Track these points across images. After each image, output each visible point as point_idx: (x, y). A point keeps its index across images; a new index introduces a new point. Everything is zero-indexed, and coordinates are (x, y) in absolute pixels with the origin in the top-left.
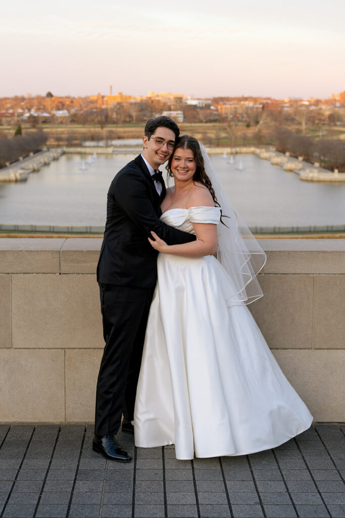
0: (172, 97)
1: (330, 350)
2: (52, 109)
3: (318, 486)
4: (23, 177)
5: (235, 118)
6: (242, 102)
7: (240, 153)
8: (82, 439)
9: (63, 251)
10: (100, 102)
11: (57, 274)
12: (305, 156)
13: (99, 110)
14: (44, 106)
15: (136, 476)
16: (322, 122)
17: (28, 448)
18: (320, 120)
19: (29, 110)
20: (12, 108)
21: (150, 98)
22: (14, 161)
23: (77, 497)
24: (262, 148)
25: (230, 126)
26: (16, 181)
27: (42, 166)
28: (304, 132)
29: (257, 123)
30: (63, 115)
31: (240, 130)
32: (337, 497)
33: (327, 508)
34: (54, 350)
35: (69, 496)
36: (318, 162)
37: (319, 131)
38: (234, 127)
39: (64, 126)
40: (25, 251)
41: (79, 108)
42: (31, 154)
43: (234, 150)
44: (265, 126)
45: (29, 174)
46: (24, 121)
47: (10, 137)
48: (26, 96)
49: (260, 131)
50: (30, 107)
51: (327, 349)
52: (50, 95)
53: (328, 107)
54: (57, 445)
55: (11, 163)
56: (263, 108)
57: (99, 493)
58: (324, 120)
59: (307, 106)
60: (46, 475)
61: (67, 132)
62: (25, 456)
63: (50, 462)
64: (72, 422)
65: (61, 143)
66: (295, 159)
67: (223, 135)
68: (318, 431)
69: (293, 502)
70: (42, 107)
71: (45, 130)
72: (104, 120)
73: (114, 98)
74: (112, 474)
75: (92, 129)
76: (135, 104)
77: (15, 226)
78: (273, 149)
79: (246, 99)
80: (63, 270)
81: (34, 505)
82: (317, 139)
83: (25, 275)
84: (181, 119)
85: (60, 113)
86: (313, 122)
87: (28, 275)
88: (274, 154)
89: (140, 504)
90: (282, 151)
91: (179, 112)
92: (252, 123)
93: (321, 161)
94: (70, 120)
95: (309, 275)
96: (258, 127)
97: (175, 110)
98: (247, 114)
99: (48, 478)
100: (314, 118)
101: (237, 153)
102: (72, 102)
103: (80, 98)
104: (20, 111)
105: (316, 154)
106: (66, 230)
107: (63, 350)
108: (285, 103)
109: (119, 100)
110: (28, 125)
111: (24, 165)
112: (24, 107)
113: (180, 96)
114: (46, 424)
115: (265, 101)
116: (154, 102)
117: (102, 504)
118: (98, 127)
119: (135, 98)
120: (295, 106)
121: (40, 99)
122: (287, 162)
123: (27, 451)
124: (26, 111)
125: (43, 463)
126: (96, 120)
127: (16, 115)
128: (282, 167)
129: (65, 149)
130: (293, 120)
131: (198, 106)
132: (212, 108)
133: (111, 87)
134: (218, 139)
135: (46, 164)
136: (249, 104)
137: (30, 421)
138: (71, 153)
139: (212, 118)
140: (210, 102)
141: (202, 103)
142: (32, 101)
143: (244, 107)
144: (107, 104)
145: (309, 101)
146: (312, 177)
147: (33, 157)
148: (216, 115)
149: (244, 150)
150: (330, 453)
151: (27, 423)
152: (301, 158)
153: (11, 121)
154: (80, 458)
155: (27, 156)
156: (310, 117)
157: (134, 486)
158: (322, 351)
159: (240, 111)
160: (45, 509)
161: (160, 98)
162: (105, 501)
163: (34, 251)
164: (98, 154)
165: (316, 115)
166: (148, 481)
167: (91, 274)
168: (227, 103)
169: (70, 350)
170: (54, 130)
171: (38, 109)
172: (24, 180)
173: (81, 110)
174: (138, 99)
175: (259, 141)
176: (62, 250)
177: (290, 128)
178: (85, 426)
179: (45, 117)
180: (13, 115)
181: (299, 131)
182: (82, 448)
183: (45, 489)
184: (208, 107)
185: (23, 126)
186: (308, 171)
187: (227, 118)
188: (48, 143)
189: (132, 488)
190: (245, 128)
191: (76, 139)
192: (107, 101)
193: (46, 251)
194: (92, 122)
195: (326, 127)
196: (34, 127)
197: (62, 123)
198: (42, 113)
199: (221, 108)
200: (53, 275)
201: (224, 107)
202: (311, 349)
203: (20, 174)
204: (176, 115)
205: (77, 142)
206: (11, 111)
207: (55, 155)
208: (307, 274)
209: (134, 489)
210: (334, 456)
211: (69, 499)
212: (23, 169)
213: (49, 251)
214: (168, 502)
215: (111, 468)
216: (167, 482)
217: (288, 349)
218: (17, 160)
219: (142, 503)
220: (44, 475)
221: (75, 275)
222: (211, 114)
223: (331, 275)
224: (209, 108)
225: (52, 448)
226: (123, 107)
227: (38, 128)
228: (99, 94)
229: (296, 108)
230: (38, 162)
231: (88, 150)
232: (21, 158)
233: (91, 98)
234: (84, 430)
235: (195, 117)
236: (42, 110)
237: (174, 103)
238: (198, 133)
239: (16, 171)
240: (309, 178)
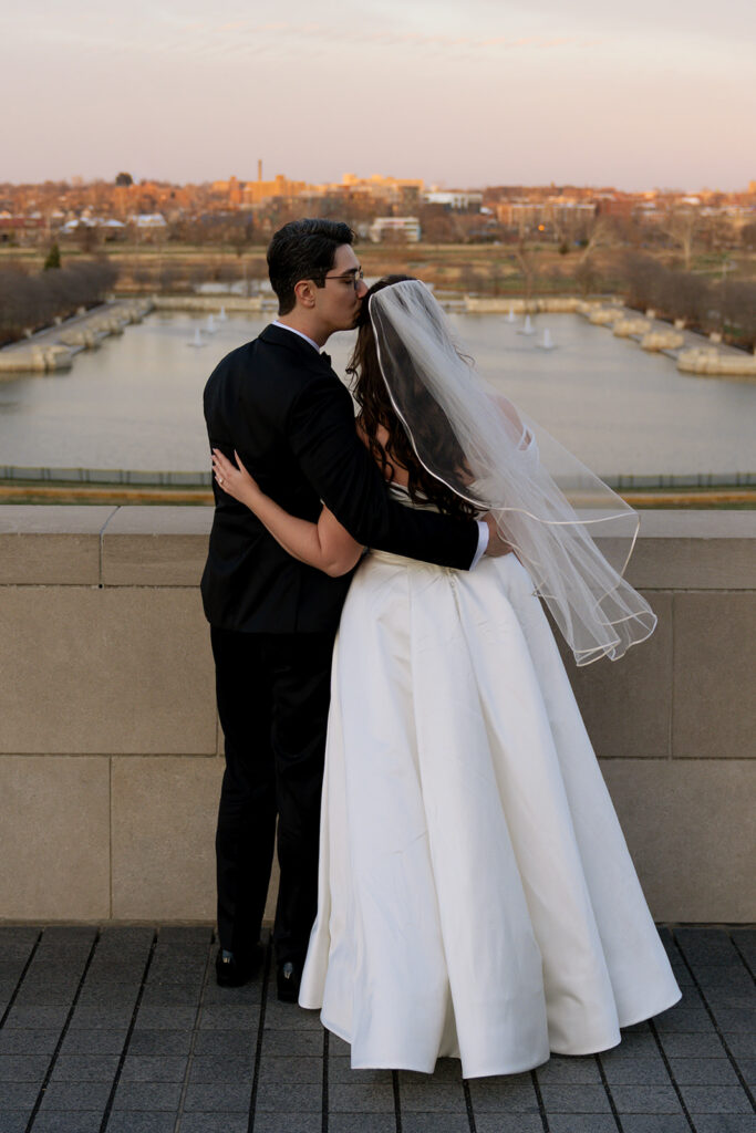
0: (395, 186)
1: (711, 761)
2: (128, 211)
3: (674, 1070)
4: (63, 360)
5: (536, 234)
6: (552, 199)
7: (546, 311)
8: (146, 960)
9: (106, 535)
10: (235, 195)
11: (93, 587)
12: (689, 318)
13: (233, 214)
14: (112, 205)
15: (263, 1047)
16: (728, 244)
17: (21, 980)
18: (724, 238)
19: (78, 213)
20: (39, 207)
21: (347, 187)
22: (43, 325)
23: (125, 1095)
24: (594, 300)
25: (522, 252)
26: (47, 371)
27: (104, 338)
28: (688, 265)
29: (584, 244)
30: (152, 225)
31: (547, 260)
32: (715, 1097)
33: (690, 1121)
34: (85, 758)
35: (109, 1093)
36: (718, 332)
37: (720, 263)
38: (531, 254)
39: (155, 249)
40: (22, 534)
41: (189, 210)
42: (82, 311)
43: (532, 305)
44: (602, 252)
45: (74, 355)
46: (65, 238)
47: (34, 273)
48: (70, 182)
49: (589, 262)
50: (79, 207)
51: (702, 758)
52: (125, 179)
53: (742, 211)
54: (88, 973)
55: (36, 331)
56: (597, 211)
57: (174, 1085)
58: (733, 240)
59: (694, 208)
60: (60, 1044)
61: (160, 262)
62: (14, 997)
63: (71, 1013)
64: (127, 921)
65: (148, 287)
66: (669, 325)
67: (508, 270)
68: (680, 943)
69: (613, 1108)
70: (106, 207)
71: (113, 258)
72: (244, 236)
73: (267, 187)
74: (208, 1040)
75: (218, 257)
76: (314, 200)
77: (43, 470)
78: (618, 302)
79: (559, 191)
80: (107, 579)
81: (26, 1111)
82: (716, 281)
83: (21, 589)
84: (415, 235)
85: (145, 221)
86: (709, 243)
87: (28, 589)
88: (620, 314)
89: (266, 1112)
90: (638, 306)
91: (411, 219)
92: (574, 245)
93: (725, 331)
94: (169, 235)
95: (662, 592)
96: (587, 253)
97: (401, 215)
98: (561, 223)
99: (62, 1050)
100: (711, 235)
101: (538, 311)
102: (173, 195)
103: (190, 187)
104: (58, 214)
105: (715, 314)
106: (156, 481)
107: (107, 759)
108: (647, 201)
109: (277, 192)
110: (75, 247)
111: (65, 334)
112: (67, 206)
113: (413, 184)
114: (68, 925)
115: (601, 197)
116: (356, 196)
117: (181, 1111)
118: (229, 252)
119: (312, 188)
120: (667, 206)
121: (101, 188)
122: (650, 332)
123: (19, 986)
124: (71, 214)
125: (53, 1015)
126: (226, 236)
127: (48, 223)
128: (638, 342)
129: (157, 300)
130: (663, 238)
131: (453, 204)
132: (484, 210)
133: (260, 163)
134: (497, 279)
135: (115, 334)
136: (565, 203)
137: (32, 918)
138: (169, 309)
139: (484, 233)
140: (479, 197)
141: (463, 200)
142: (85, 193)
143: (555, 207)
144: (251, 202)
145: (699, 197)
146: (706, 366)
147: (84, 319)
148: (492, 225)
149: (555, 303)
150: (705, 993)
151: (25, 922)
152: (680, 324)
153: (36, 236)
154: (138, 1003)
155: (73, 314)
156: (702, 232)
157: (256, 1069)
158: (690, 761)
159: (546, 217)
160: (52, 1121)
161: (370, 189)
162: (189, 1103)
163: (42, 535)
164: (230, 312)
165: (714, 227)
166: (290, 1056)
167: (171, 586)
168: (519, 199)
169: (123, 759)
170: (131, 257)
171: (97, 212)
172: (64, 369)
173: (194, 213)
174: (321, 191)
175: (588, 284)
176: (105, 532)
177: (655, 256)
178: (155, 930)
179: (112, 228)
180: (40, 223)
181: (676, 263)
182: (144, 982)
183: (55, 1076)
184: (474, 207)
185: (63, 248)
186: (695, 352)
187: (517, 232)
188: (119, 287)
189: (252, 1073)
190: (558, 255)
191: (180, 278)
192: (250, 193)
193: (67, 535)
194: (217, 240)
195: (736, 255)
196: (87, 250)
197: (149, 242)
198: (107, 219)
199: (505, 212)
200: (85, 588)
201: (510, 208)
202: (666, 758)
203: (56, 355)
204: (402, 226)
205: (183, 284)
206: (37, 215)
207: (135, 313)
208: (657, 589)
209: (256, 1075)
210: (713, 1002)
211: (107, 1099)
212: (62, 343)
213: (75, 535)
214: (331, 1107)
215: (208, 1027)
216: (331, 1061)
217: (613, 757)
218: (49, 325)
219: (273, 1108)
220: (54, 1041)
221: (134, 588)
222: (482, 224)
223: (713, 592)
224: (478, 211)
225: (77, 979)
226: (286, 207)
227: (98, 254)
228: (233, 179)
229: (672, 212)
230: (95, 329)
231: (207, 303)
232: (58, 320)
233: (216, 188)
234: (151, 939)
235: (445, 231)
236: (105, 214)
237: (400, 200)
238: (451, 265)
239: (48, 349)
240: (699, 368)
